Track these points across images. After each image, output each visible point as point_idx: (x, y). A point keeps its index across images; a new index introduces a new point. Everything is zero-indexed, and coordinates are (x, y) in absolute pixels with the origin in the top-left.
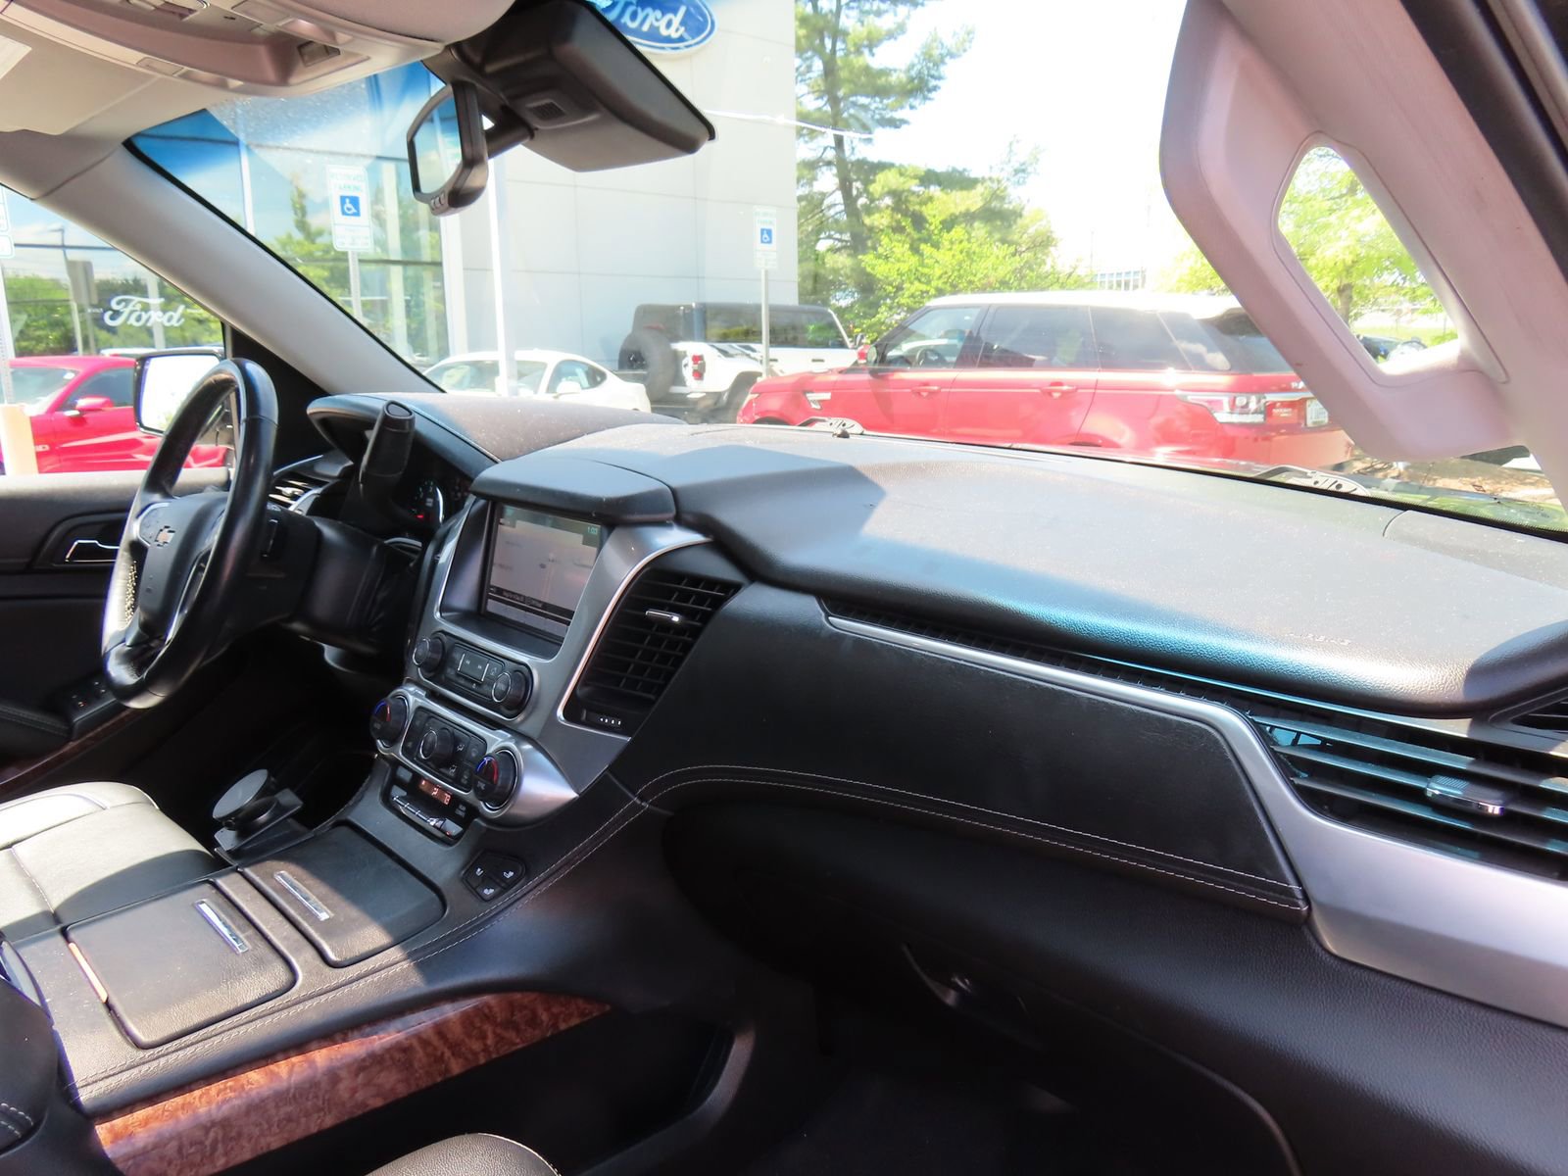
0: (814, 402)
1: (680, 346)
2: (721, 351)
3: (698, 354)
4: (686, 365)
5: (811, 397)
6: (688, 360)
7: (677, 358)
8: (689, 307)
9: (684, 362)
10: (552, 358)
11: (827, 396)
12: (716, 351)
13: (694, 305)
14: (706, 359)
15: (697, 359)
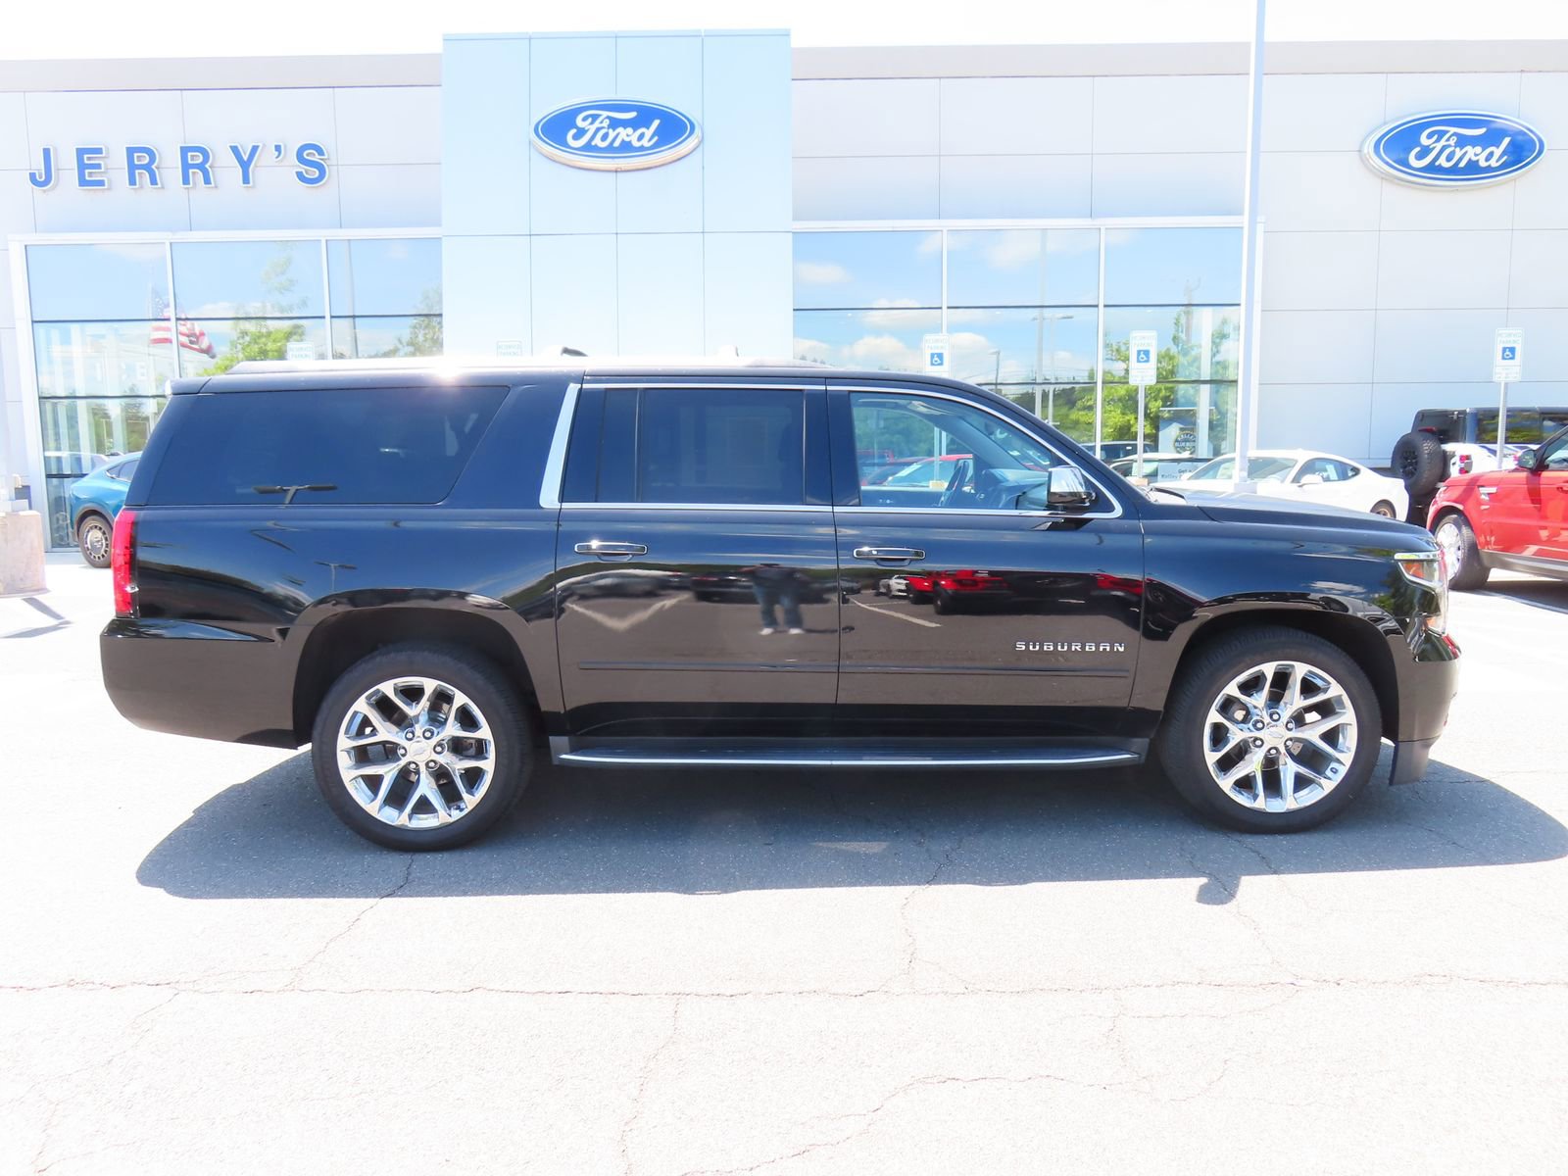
0: (1484, 494)
1: (1449, 447)
2: (1489, 449)
3: (1465, 453)
4: (1454, 464)
5: (1482, 490)
6: (1456, 459)
7: (1445, 459)
8: (1463, 412)
9: (1452, 461)
10: (1302, 456)
11: (1493, 490)
12: (1485, 451)
13: (1468, 410)
14: (1473, 459)
15: (1465, 458)
